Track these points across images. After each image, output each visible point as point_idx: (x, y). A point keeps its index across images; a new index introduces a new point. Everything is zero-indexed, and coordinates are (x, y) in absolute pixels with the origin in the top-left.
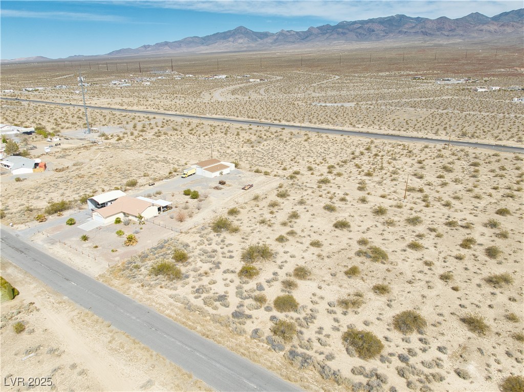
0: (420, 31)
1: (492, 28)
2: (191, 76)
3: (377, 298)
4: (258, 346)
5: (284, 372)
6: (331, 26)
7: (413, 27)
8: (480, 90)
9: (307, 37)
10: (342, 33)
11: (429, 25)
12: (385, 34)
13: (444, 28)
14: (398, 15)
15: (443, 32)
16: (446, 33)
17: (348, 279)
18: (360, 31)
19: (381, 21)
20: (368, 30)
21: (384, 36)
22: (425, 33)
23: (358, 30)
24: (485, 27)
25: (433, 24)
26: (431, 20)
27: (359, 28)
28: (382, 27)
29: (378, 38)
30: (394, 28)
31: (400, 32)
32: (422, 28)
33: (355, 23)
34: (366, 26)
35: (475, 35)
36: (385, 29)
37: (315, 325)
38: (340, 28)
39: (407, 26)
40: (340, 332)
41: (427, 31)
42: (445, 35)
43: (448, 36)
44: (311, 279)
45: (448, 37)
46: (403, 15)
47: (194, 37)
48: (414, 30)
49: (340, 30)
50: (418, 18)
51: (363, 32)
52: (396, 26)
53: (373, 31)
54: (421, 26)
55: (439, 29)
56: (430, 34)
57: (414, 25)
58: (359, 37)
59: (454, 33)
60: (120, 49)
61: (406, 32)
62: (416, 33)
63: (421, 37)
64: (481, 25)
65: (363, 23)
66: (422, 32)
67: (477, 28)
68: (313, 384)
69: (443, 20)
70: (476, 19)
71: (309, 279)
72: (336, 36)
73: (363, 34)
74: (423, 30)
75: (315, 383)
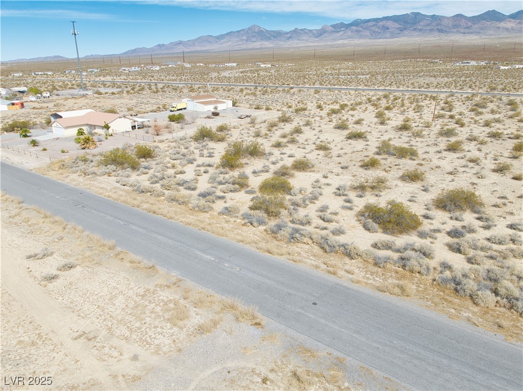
0: (435, 28)
1: (510, 24)
2: (201, 64)
3: (406, 185)
4: (227, 222)
5: (263, 245)
6: (345, 24)
7: (428, 25)
8: (502, 68)
9: (321, 35)
10: (356, 31)
11: (445, 22)
12: (400, 32)
13: (460, 25)
14: (413, 13)
15: (459, 29)
16: (462, 30)
17: (365, 171)
18: (374, 29)
19: (395, 19)
20: (382, 27)
21: (399, 34)
22: (440, 31)
23: (372, 28)
24: (502, 25)
25: (449, 21)
26: (446, 18)
27: (373, 26)
28: (397, 25)
29: (393, 36)
30: (409, 26)
31: (415, 29)
32: (438, 25)
33: (369, 21)
34: (381, 24)
35: (492, 32)
36: (400, 26)
37: (315, 205)
38: (354, 26)
39: (422, 23)
40: (354, 211)
41: (443, 28)
42: (461, 33)
43: (464, 33)
44: (314, 171)
45: (464, 35)
46: (419, 13)
47: (208, 36)
48: (429, 28)
49: (354, 28)
50: (434, 15)
51: (377, 30)
52: (411, 24)
53: (388, 29)
54: (436, 23)
55: (455, 26)
56: (446, 31)
57: (429, 23)
58: (374, 35)
59: (470, 31)
60: (135, 48)
61: (421, 29)
62: (431, 30)
63: (436, 34)
64: (498, 22)
65: (376, 20)
66: (438, 29)
67: (494, 25)
68: (308, 259)
69: (459, 16)
70: (493, 16)
71: (310, 171)
72: (349, 33)
73: (377, 32)
74: (439, 27)
75: (311, 257)
